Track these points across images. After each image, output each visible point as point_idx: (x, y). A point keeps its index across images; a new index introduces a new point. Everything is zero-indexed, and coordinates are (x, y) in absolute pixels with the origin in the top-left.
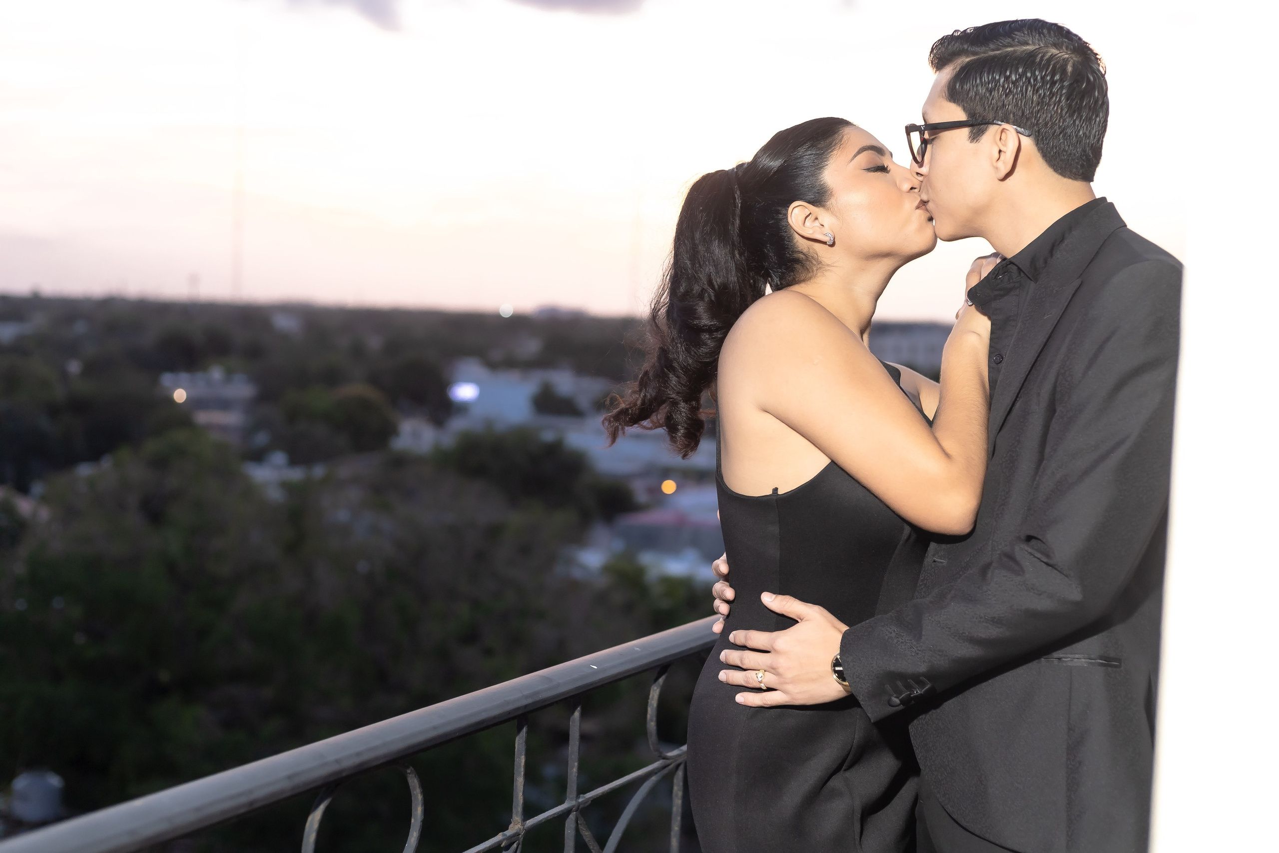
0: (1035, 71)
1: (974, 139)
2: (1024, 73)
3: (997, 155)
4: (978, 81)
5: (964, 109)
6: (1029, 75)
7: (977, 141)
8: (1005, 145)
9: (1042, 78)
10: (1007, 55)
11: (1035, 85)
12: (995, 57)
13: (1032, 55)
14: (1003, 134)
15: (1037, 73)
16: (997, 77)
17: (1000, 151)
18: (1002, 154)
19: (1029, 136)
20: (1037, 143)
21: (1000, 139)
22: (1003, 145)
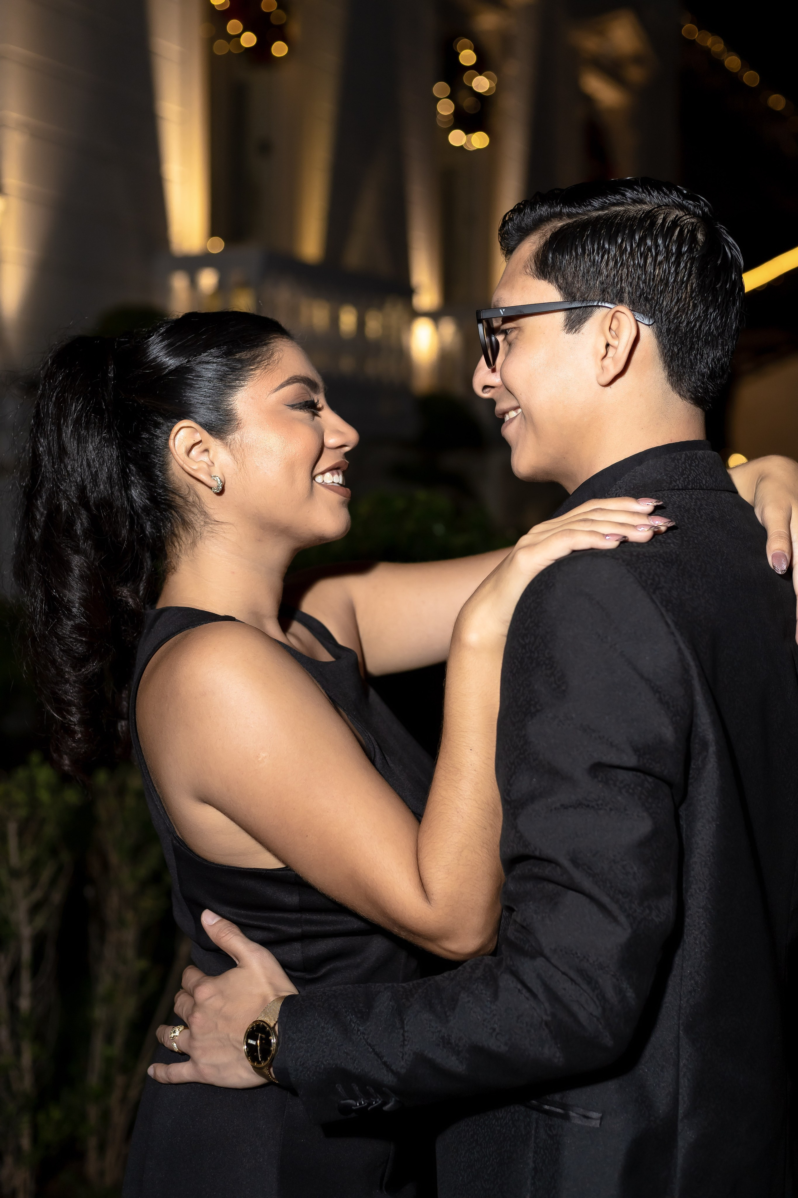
0: (657, 236)
1: (572, 329)
2: (643, 240)
3: (603, 351)
4: (580, 251)
5: (560, 288)
6: (649, 242)
7: (576, 331)
8: (617, 336)
9: (667, 247)
10: (617, 215)
11: (657, 255)
12: (598, 218)
13: (651, 216)
14: (615, 322)
15: (660, 241)
16: (607, 246)
17: (608, 345)
18: (611, 350)
19: (649, 325)
20: (659, 335)
21: (610, 328)
22: (613, 337)
